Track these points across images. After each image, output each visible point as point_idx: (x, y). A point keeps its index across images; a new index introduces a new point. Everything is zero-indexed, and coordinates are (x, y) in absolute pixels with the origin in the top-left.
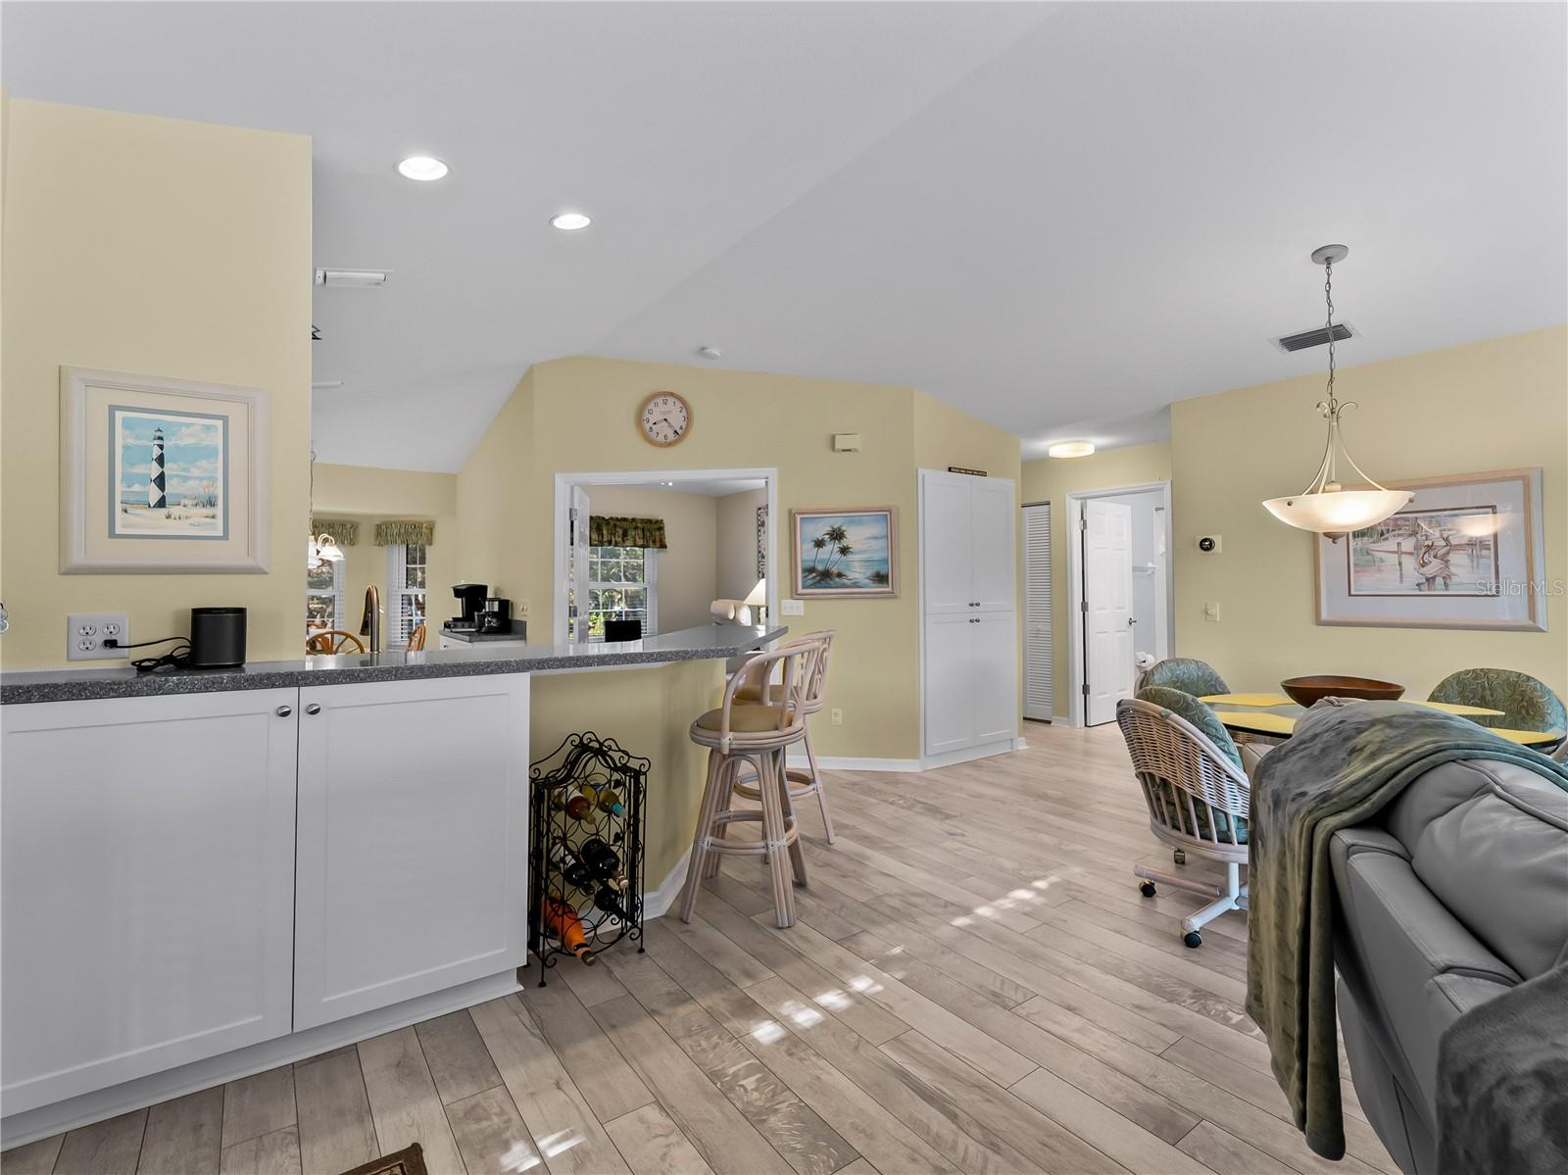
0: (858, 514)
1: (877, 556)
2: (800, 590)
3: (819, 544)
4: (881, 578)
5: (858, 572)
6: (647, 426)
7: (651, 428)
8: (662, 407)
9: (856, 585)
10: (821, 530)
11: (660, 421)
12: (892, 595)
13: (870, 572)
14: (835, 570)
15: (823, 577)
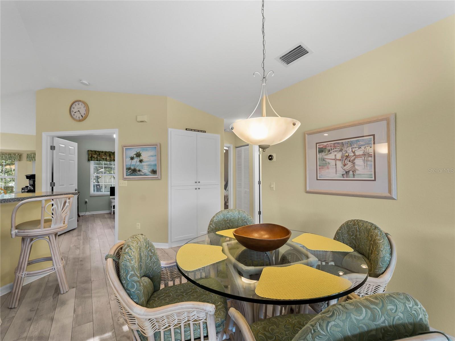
0: (146, 147)
1: (153, 163)
2: (125, 177)
3: (132, 158)
4: (154, 172)
5: (146, 170)
6: (73, 113)
7: (74, 114)
8: (78, 106)
9: (145, 175)
10: (132, 153)
11: (77, 112)
12: (157, 179)
13: (150, 170)
14: (138, 169)
15: (133, 171)
